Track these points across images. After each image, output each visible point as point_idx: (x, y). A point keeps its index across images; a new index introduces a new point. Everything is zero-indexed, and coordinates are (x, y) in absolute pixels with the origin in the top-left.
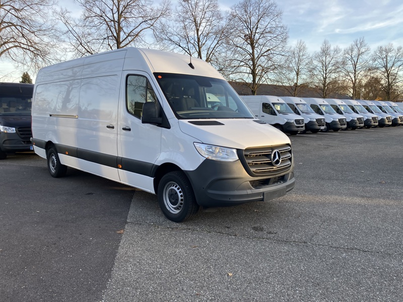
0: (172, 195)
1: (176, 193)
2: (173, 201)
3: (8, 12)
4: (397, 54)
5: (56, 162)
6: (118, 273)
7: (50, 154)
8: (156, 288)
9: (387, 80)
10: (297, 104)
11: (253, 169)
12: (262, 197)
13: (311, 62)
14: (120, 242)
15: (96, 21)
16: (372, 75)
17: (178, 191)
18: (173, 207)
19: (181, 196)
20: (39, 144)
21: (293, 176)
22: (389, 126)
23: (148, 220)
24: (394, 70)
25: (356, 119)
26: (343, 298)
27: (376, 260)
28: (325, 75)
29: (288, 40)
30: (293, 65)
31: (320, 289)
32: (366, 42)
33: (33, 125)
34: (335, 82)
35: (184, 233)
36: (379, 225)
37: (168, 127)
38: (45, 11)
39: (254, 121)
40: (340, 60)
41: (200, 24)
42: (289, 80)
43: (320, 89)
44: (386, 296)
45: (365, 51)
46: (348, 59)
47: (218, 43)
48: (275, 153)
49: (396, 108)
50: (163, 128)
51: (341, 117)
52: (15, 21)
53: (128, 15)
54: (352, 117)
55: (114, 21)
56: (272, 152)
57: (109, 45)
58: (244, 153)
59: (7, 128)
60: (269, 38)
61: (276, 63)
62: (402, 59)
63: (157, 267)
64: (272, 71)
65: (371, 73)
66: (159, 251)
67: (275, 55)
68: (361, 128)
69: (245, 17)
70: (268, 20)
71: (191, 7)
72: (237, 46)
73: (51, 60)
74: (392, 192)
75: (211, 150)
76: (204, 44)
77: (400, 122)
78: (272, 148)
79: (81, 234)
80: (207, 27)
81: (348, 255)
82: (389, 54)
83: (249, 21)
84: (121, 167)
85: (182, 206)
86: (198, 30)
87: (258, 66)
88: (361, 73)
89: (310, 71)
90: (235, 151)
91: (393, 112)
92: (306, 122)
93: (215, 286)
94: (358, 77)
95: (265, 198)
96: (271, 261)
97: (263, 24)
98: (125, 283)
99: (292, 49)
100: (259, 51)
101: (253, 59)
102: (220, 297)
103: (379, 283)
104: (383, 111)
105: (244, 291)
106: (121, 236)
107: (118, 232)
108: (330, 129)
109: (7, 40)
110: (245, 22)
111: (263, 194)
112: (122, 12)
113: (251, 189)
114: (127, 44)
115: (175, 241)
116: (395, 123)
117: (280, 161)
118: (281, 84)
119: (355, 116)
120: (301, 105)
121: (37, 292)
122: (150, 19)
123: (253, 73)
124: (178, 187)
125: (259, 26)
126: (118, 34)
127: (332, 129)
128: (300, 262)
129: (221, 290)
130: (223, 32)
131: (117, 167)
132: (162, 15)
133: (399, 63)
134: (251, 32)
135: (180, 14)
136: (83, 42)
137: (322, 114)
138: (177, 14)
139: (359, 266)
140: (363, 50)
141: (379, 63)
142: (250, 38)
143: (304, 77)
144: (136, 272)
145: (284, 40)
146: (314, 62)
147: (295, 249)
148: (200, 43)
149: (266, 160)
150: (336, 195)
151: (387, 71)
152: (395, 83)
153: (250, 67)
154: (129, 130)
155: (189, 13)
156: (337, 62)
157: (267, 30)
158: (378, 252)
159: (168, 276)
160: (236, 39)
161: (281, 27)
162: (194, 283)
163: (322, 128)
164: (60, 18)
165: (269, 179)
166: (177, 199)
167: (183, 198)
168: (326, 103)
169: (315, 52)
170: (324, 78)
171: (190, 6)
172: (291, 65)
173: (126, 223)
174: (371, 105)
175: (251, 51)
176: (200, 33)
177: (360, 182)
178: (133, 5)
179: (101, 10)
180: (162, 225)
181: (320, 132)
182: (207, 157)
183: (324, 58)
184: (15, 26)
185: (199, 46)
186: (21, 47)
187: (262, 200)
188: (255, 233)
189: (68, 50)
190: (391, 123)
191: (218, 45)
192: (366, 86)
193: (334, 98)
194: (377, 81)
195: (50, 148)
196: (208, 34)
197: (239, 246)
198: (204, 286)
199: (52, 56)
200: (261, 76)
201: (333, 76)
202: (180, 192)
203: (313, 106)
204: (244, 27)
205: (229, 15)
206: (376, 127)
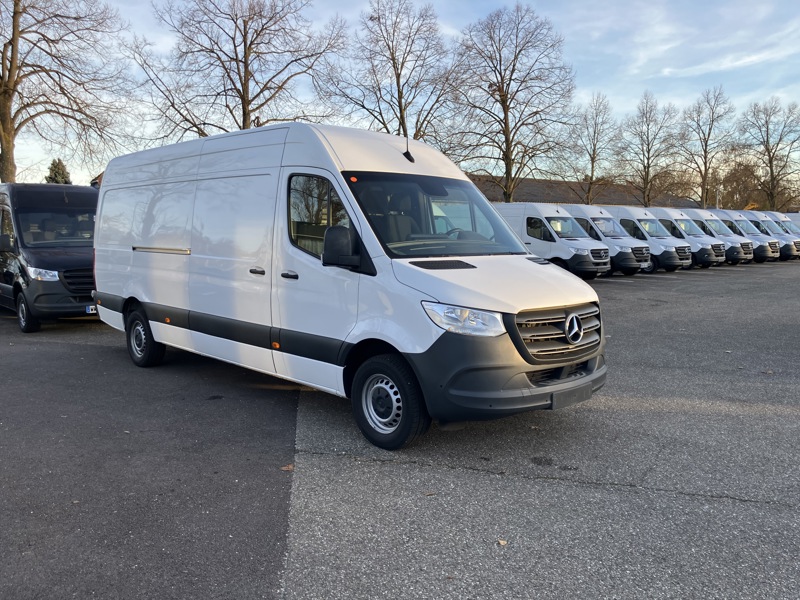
0: (380, 398)
1: (388, 395)
2: (382, 410)
3: (35, 45)
4: (788, 118)
5: (144, 337)
6: (297, 542)
7: (133, 322)
8: (373, 567)
9: (768, 168)
10: (594, 219)
11: (532, 351)
12: (549, 402)
13: (618, 137)
14: (291, 486)
15: (203, 60)
16: (738, 159)
17: (391, 392)
18: (380, 422)
19: (398, 401)
20: (110, 304)
21: (603, 362)
22: (775, 260)
23: (334, 445)
24: (783, 150)
25: (710, 247)
26: (710, 582)
27: (765, 516)
28: (646, 161)
29: (575, 93)
30: (584, 141)
31: (669, 568)
32: (726, 95)
33: (97, 266)
34: (665, 173)
35: (407, 469)
36: (766, 454)
37: (372, 272)
38: (105, 44)
39: (529, 259)
40: (675, 131)
41: (403, 64)
42: (576, 170)
43: (638, 188)
44: (787, 579)
45: (726, 113)
46: (691, 129)
47: (437, 101)
48: (572, 319)
49: (787, 224)
50: (362, 275)
51: (680, 243)
52: (46, 62)
53: (263, 48)
54: (702, 244)
55: (236, 60)
56: (566, 318)
57: (227, 106)
58: (516, 321)
59: (43, 271)
60: (537, 90)
61: (551, 139)
62: (798, 128)
63: (368, 532)
64: (543, 155)
65: (735, 156)
66: (366, 503)
67: (548, 122)
68: (720, 264)
69: (491, 49)
70: (534, 54)
71: (384, 32)
72: (475, 106)
73: (116, 137)
74: (787, 390)
75: (453, 315)
76: (410, 103)
77: (795, 253)
78: (567, 311)
79: (216, 473)
80: (417, 69)
81: (714, 508)
82: (772, 118)
83: (498, 57)
84: (278, 346)
85: (399, 419)
86: (398, 76)
87: (515, 145)
88: (718, 156)
89: (618, 154)
90: (499, 317)
91: (782, 232)
92: (612, 254)
93: (477, 563)
94: (712, 165)
95: (555, 403)
96: (572, 519)
97: (525, 62)
98: (316, 559)
99: (582, 111)
100: (518, 115)
101: (506, 132)
102: (489, 581)
103: (773, 556)
104: (762, 232)
105: (531, 571)
106: (291, 476)
107: (284, 468)
108: (660, 268)
109: (31, 100)
110: (491, 58)
111: (551, 396)
112: (252, 43)
113: (528, 387)
114: (262, 105)
115: (392, 484)
116: (786, 255)
117: (582, 334)
118: (560, 179)
119: (708, 242)
120: (602, 222)
121: (162, 575)
122: (307, 56)
123: (507, 158)
124: (390, 384)
125: (518, 65)
126: (245, 85)
127: (663, 267)
128: (626, 520)
129: (489, 569)
130: (447, 79)
131: (271, 347)
132: (330, 47)
133: (792, 136)
134: (502, 79)
135: (364, 44)
136: (176, 101)
137: (642, 237)
138: (359, 45)
139: (735, 527)
140: (720, 110)
141: (753, 135)
142: (500, 89)
143: (606, 164)
144: (331, 540)
145: (567, 94)
146: (624, 134)
147: (615, 498)
148: (403, 101)
149: (555, 333)
150: (681, 396)
151: (768, 150)
152: (785, 174)
153: (500, 147)
154: (296, 277)
155: (380, 43)
156: (671, 135)
157: (533, 75)
158: (768, 503)
159: (391, 545)
160: (472, 93)
161: (561, 68)
162: (440, 557)
163: (645, 265)
164: (132, 56)
165: (561, 369)
166: (390, 407)
167: (400, 404)
168: (651, 216)
169: (627, 115)
170: (645, 167)
171: (383, 28)
172: (580, 142)
173: (296, 451)
174: (738, 218)
175: (502, 116)
176: (402, 81)
177: (725, 372)
178: (273, 28)
179: (210, 39)
180: (362, 455)
181: (640, 273)
182: (447, 327)
183: (645, 128)
184: (47, 72)
185: (400, 106)
186: (58, 113)
187: (550, 407)
188: (539, 470)
189: (148, 118)
190: (777, 255)
191: (437, 105)
192: (728, 180)
193: (665, 205)
194: (748, 170)
195: (131, 311)
196: (417, 83)
197: (512, 493)
198: (458, 564)
199: (117, 129)
200: (522, 165)
201: (663, 162)
202: (396, 393)
203: (625, 223)
204: (488, 69)
205: (458, 45)
206: (748, 262)
